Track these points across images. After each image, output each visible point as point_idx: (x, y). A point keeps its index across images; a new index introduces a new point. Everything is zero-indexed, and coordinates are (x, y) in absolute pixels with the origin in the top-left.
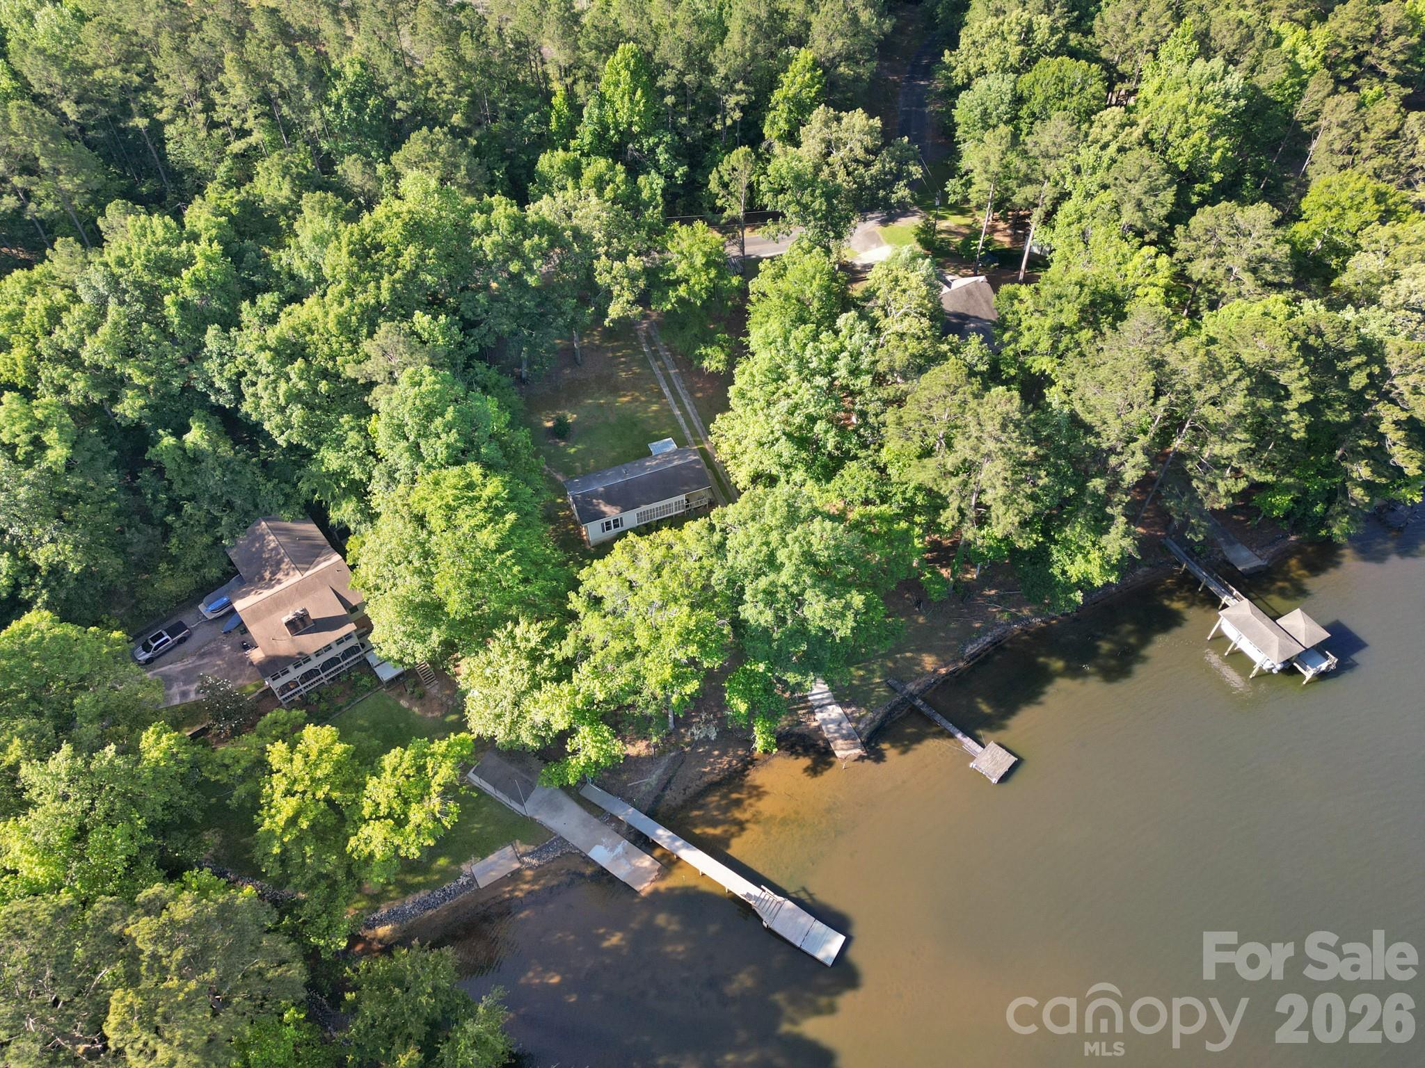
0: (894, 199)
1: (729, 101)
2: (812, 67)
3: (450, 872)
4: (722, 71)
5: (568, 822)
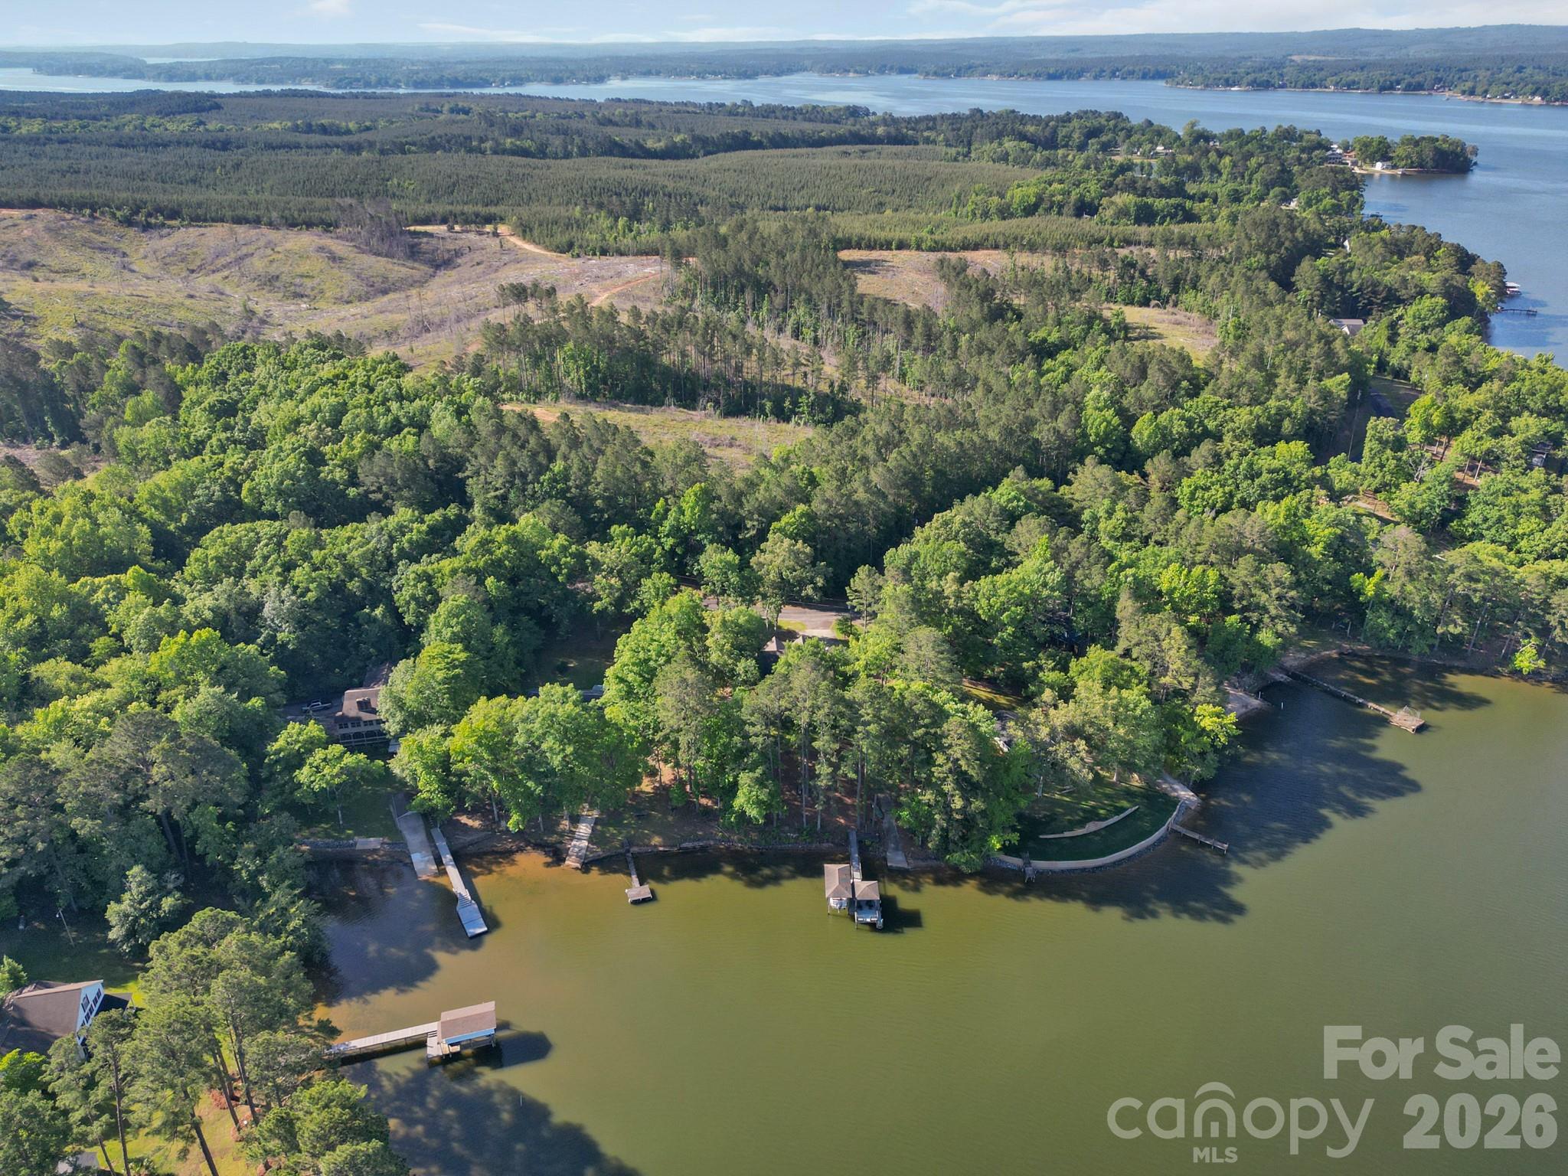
0: (803, 594)
1: (749, 524)
2: (802, 515)
3: (349, 837)
4: (747, 507)
5: (415, 839)
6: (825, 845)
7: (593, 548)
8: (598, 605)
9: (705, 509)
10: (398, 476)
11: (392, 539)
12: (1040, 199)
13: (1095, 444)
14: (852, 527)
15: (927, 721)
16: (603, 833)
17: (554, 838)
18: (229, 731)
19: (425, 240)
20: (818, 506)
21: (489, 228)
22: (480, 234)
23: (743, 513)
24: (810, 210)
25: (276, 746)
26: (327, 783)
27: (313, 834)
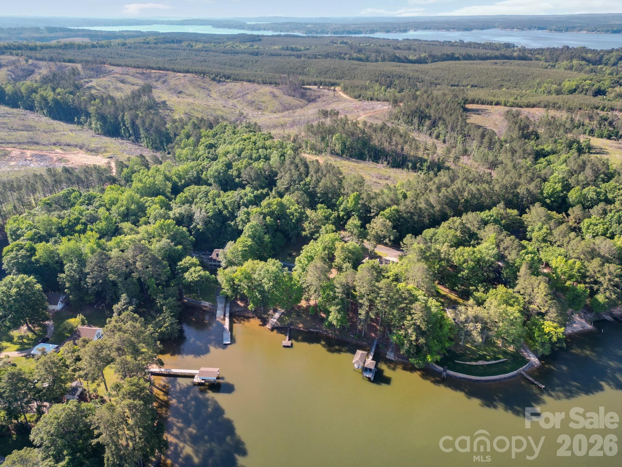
0: (384, 241)
1: (372, 211)
2: (394, 210)
3: (200, 300)
4: (373, 204)
5: (220, 306)
6: (364, 343)
7: (308, 212)
8: (304, 233)
9: (357, 203)
10: (253, 176)
11: (241, 198)
12: (577, 87)
13: (546, 198)
14: (416, 218)
15: (407, 301)
16: (283, 318)
17: (266, 316)
18: (168, 255)
19: (308, 91)
20: (402, 208)
21: (332, 88)
22: (329, 90)
23: (371, 206)
24: (469, 87)
25: (180, 263)
26: (193, 279)
27: (190, 297)
